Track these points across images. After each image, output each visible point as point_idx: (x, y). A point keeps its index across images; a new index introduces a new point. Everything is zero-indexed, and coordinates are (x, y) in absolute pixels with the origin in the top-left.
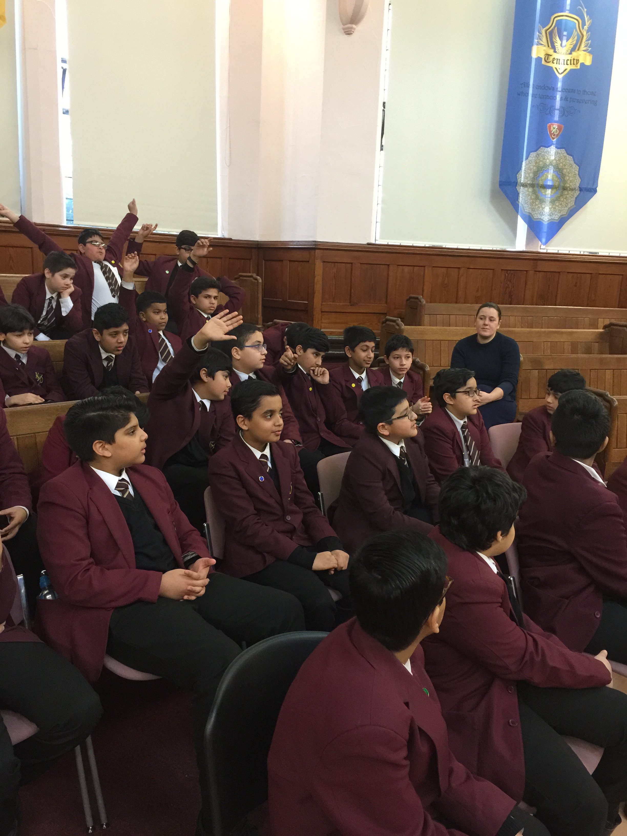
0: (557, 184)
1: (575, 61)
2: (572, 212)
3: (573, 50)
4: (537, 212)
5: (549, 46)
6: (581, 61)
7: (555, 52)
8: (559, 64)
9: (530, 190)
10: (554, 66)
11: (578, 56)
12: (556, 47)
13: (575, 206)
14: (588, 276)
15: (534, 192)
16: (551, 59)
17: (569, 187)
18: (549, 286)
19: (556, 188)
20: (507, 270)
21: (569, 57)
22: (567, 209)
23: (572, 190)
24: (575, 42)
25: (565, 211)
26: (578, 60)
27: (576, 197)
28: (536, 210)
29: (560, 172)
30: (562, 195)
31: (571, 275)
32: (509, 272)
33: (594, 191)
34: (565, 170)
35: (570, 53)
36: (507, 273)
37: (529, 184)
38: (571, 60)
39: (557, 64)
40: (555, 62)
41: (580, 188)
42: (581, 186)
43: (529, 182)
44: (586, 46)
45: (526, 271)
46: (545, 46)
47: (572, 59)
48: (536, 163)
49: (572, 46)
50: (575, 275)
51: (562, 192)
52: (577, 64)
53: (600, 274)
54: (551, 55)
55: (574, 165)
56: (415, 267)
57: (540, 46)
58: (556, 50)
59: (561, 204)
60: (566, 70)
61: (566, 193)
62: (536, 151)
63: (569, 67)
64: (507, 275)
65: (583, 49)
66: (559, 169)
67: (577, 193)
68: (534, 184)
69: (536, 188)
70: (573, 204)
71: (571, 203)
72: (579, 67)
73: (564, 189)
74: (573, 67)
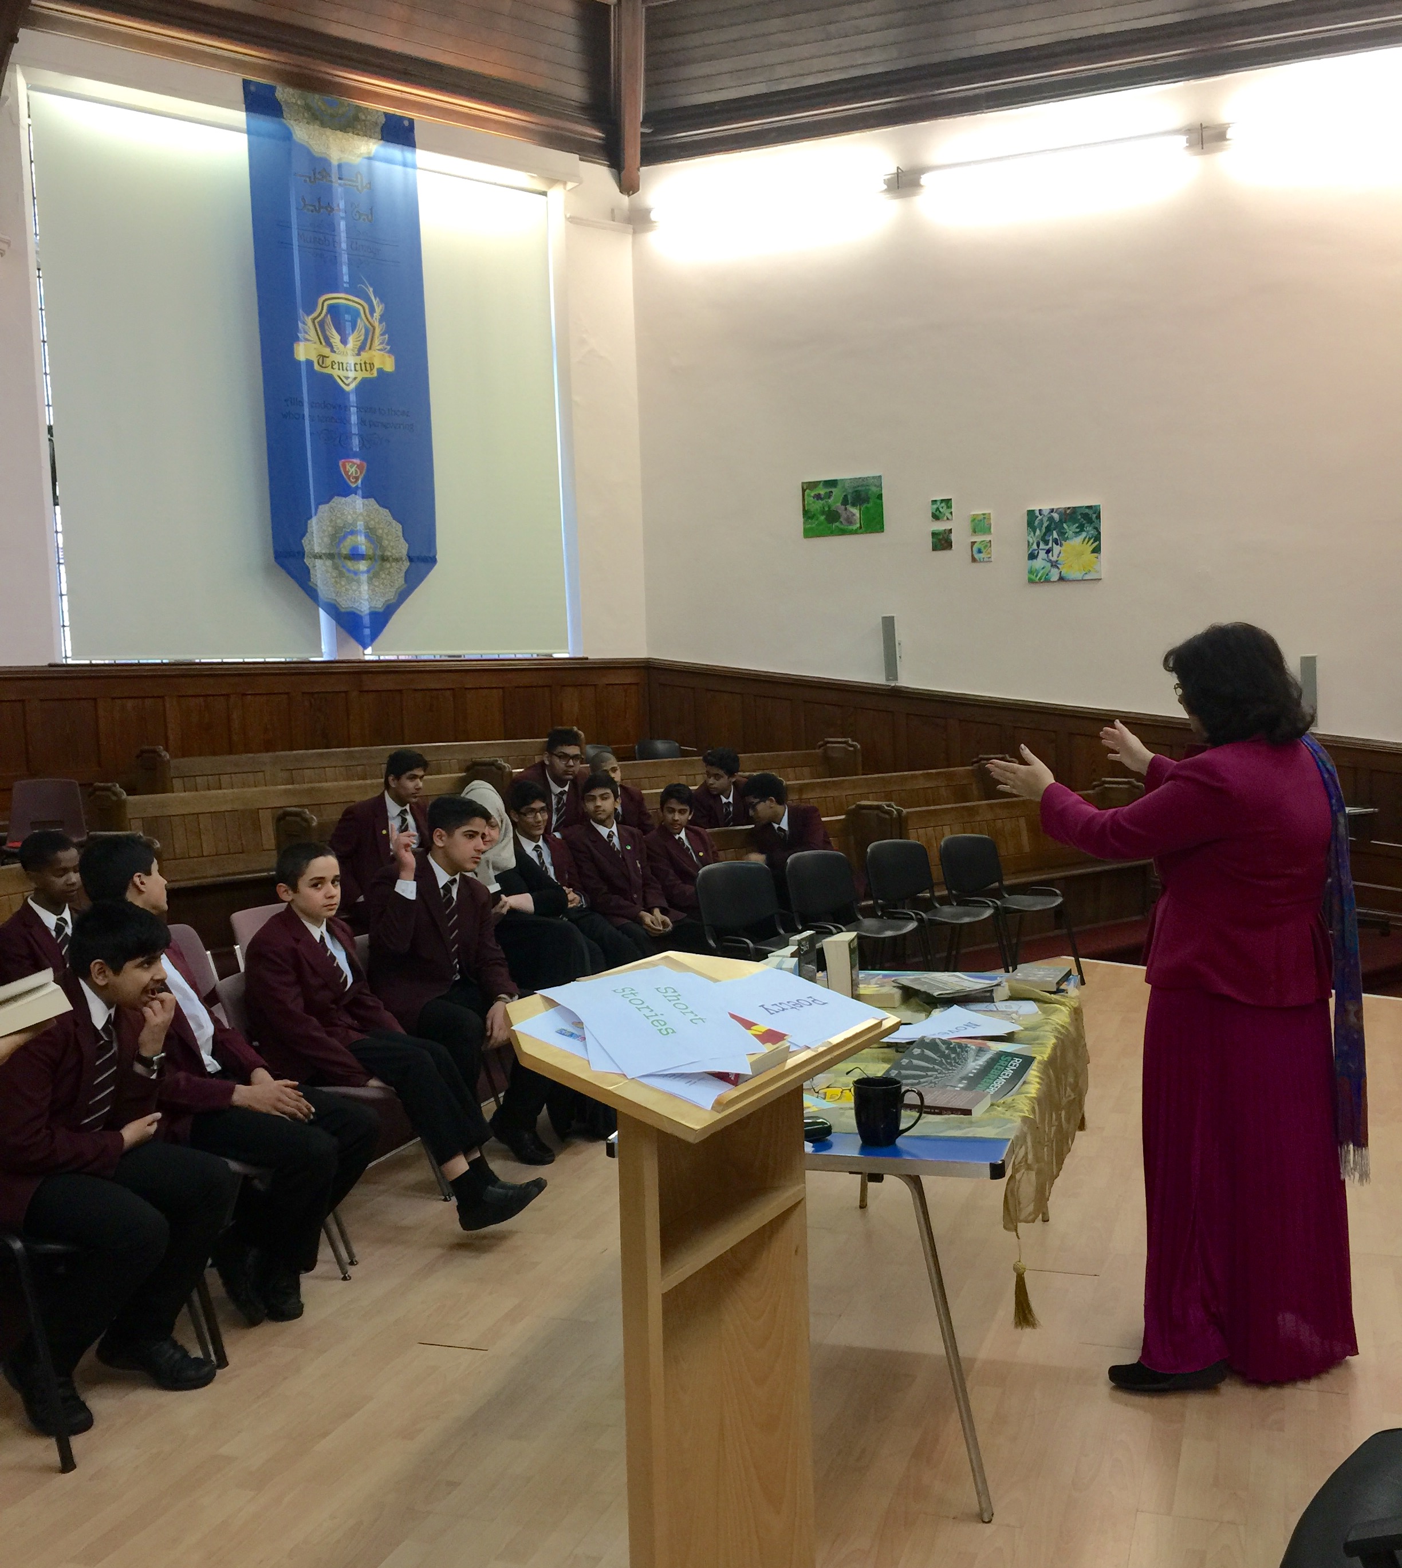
1: (368, 366)
2: (403, 595)
3: (361, 349)
4: (345, 598)
5: (321, 343)
6: (377, 365)
7: (333, 351)
8: (343, 370)
9: (329, 563)
10: (336, 373)
11: (371, 358)
12: (333, 344)
13: (405, 586)
14: (448, 693)
15: (336, 567)
16: (328, 362)
17: (391, 556)
18: (387, 714)
19: (370, 559)
20: (313, 693)
21: (358, 359)
22: (393, 590)
23: (397, 560)
24: (362, 338)
25: (391, 595)
26: (372, 365)
28: (342, 594)
29: (371, 534)
30: (382, 569)
31: (422, 693)
32: (316, 695)
33: (431, 561)
34: (380, 531)
35: (359, 354)
36: (313, 697)
37: (324, 554)
38: (360, 364)
39: (339, 369)
40: (336, 366)
41: (409, 557)
42: (410, 555)
43: (324, 552)
44: (381, 343)
45: (345, 692)
46: (315, 343)
47: (363, 363)
48: (331, 521)
49: (359, 344)
50: (429, 692)
52: (371, 370)
53: (466, 689)
54: (328, 357)
55: (394, 523)
56: (146, 700)
57: (308, 343)
58: (335, 349)
60: (355, 378)
61: (388, 565)
62: (327, 502)
63: (361, 375)
64: (313, 700)
65: (378, 348)
66: (370, 529)
67: (407, 564)
69: (337, 561)
70: (403, 582)
71: (400, 581)
72: (375, 374)
73: (384, 559)
74: (367, 375)
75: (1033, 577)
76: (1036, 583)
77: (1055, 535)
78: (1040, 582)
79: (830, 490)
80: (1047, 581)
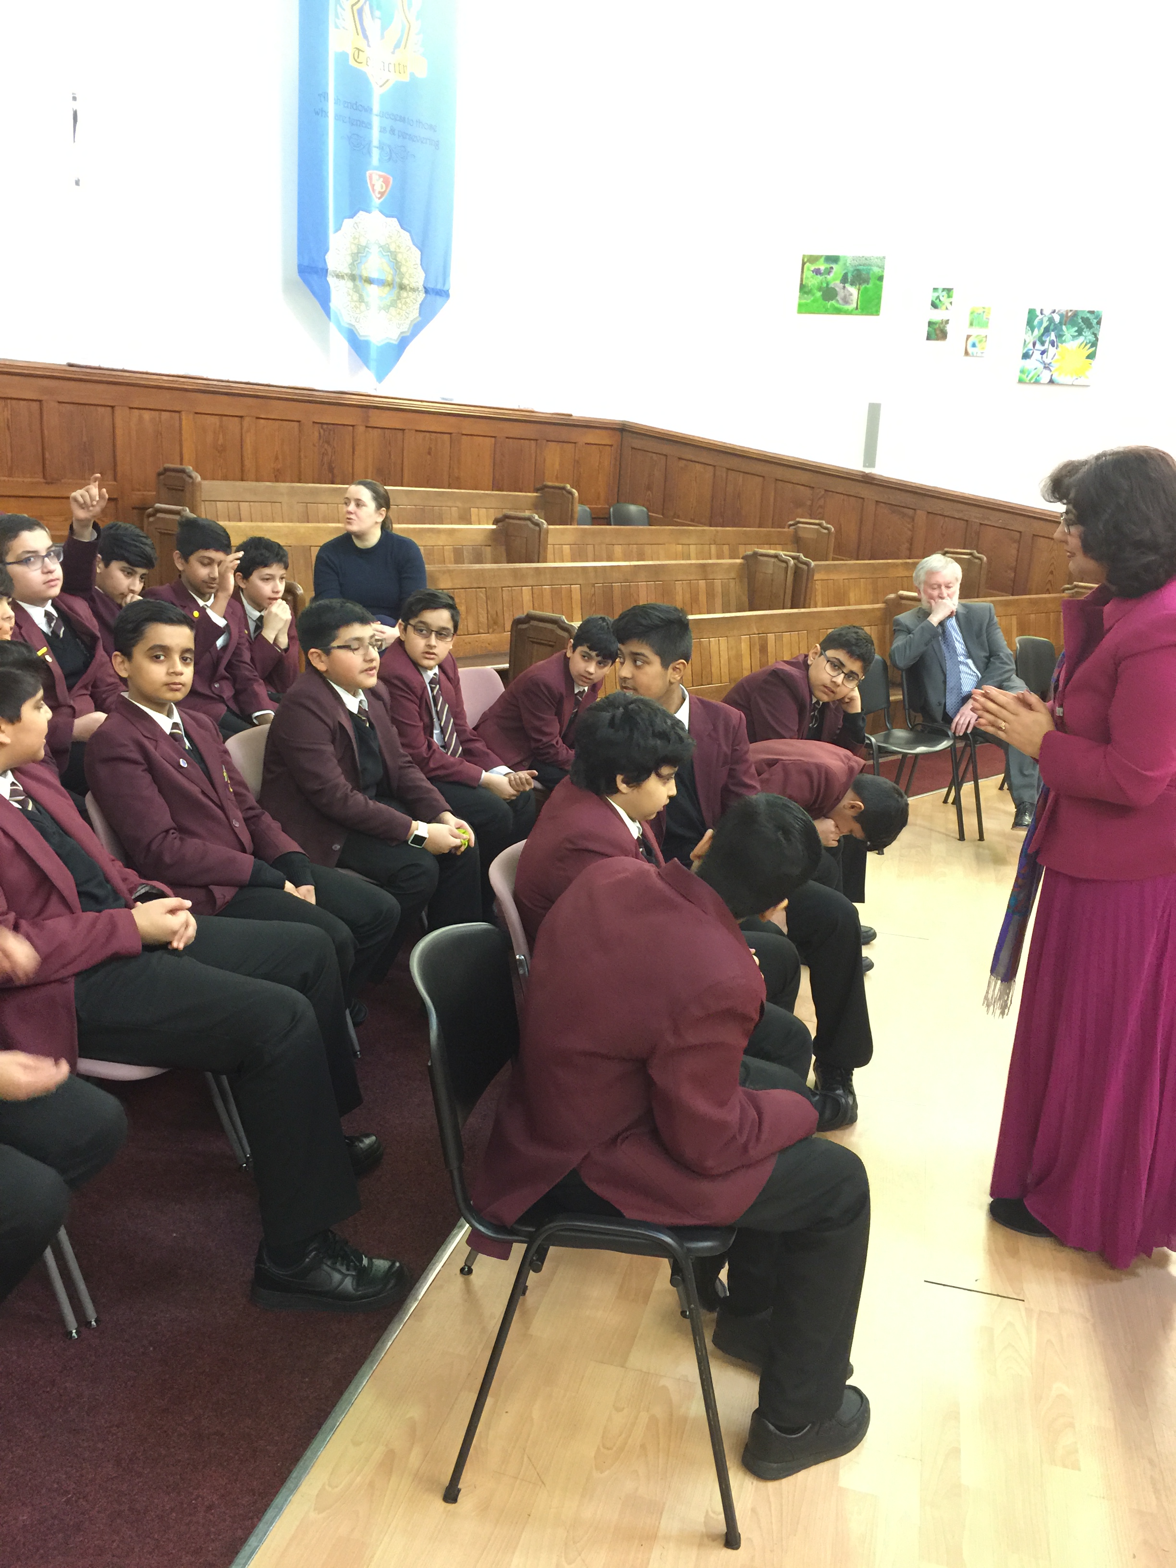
0: (389, 279)
1: (401, 66)
2: (417, 328)
3: (396, 47)
4: (362, 325)
5: (357, 34)
6: (409, 69)
7: (369, 45)
10: (369, 71)
11: (405, 60)
12: (370, 36)
13: (420, 319)
14: (447, 437)
15: (356, 289)
16: (363, 57)
17: (408, 285)
18: (390, 453)
20: (322, 424)
21: (392, 59)
22: (408, 322)
23: (414, 290)
24: (398, 33)
25: (405, 327)
26: (404, 67)
27: (420, 302)
28: (361, 320)
29: (391, 258)
30: (399, 298)
31: (422, 435)
32: (325, 426)
33: (444, 295)
34: (400, 256)
35: (393, 53)
36: (322, 428)
37: (346, 275)
38: (394, 64)
39: (373, 67)
40: (370, 64)
41: (425, 288)
42: (426, 285)
43: (345, 271)
44: (416, 44)
45: (353, 426)
46: (352, 33)
47: (397, 63)
48: (355, 238)
49: (395, 39)
50: (428, 434)
51: (399, 293)
52: (404, 73)
53: (463, 434)
54: (363, 51)
55: (414, 248)
56: (163, 413)
57: (342, 32)
58: (370, 43)
59: (399, 314)
60: (387, 81)
61: (405, 294)
62: (352, 217)
63: (393, 78)
64: (322, 431)
65: (412, 48)
66: (389, 252)
67: (422, 295)
68: (354, 275)
69: (358, 283)
70: (418, 315)
71: (414, 314)
72: (407, 80)
73: (402, 287)
74: (399, 78)
75: (1024, 377)
76: (1025, 383)
77: (1053, 336)
78: (1030, 383)
79: (832, 265)
80: (1037, 382)
